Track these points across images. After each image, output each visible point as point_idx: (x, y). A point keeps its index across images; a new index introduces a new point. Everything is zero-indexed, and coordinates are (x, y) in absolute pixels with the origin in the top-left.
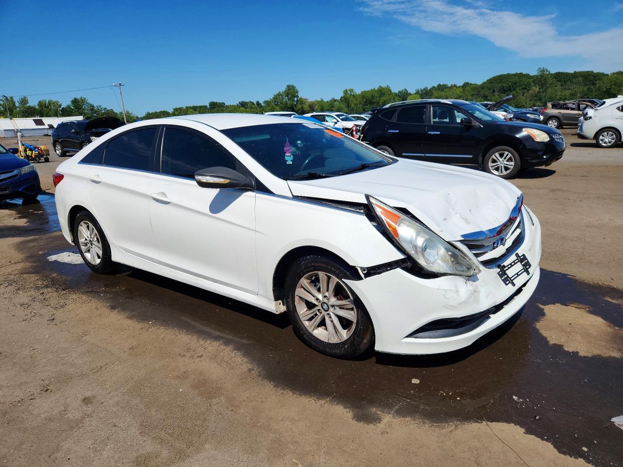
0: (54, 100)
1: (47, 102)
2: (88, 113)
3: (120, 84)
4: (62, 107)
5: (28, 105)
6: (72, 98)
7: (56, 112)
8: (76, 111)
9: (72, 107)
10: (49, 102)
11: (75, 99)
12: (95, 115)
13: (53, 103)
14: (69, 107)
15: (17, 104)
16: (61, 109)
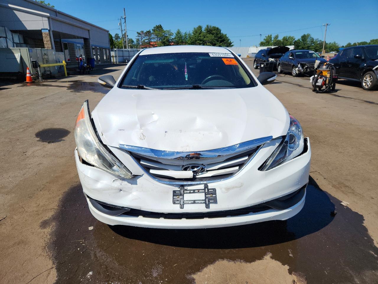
0: (292, 36)
1: (288, 37)
2: (309, 44)
3: (327, 24)
4: (295, 40)
5: (278, 39)
6: (302, 35)
7: (291, 43)
8: (302, 43)
9: (301, 40)
10: (289, 37)
11: (304, 35)
12: (313, 45)
13: (291, 38)
14: (299, 40)
15: (273, 39)
16: (294, 41)
